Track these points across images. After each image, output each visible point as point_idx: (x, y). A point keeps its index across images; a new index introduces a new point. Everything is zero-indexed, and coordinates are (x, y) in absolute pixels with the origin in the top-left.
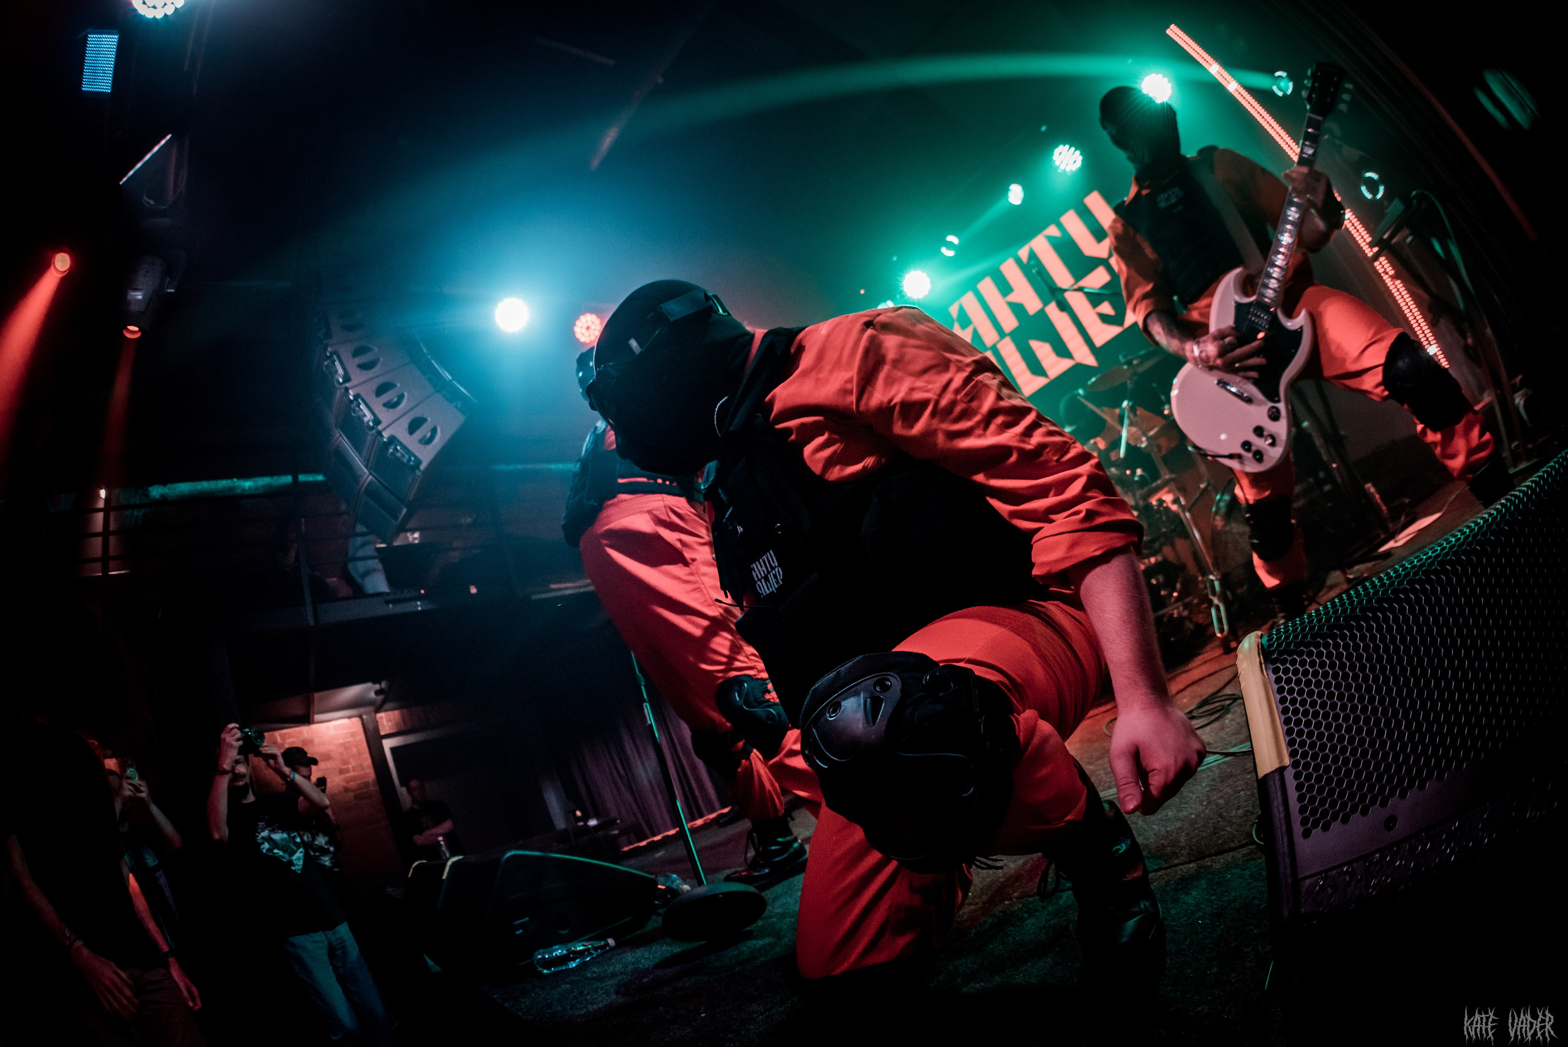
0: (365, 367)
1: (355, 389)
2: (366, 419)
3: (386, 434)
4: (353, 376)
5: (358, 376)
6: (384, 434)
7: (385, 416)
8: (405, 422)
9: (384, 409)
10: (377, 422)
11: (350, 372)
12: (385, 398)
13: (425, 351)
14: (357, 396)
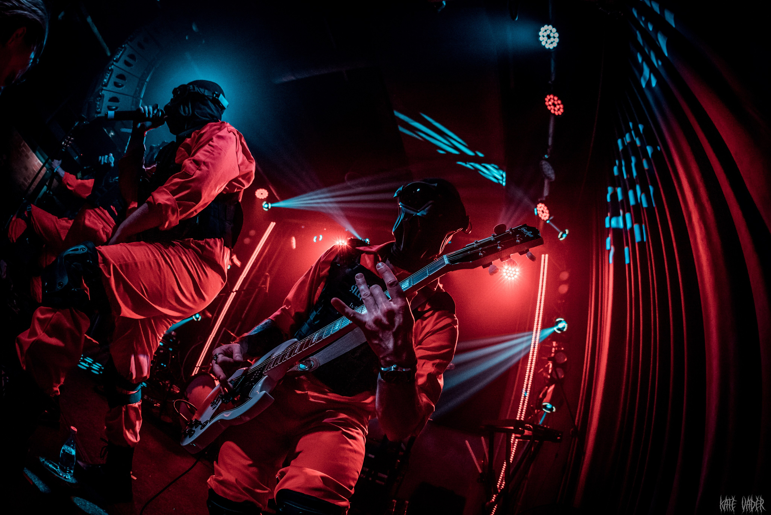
0: (126, 63)
1: (115, 67)
2: (105, 80)
3: (103, 92)
4: (119, 62)
5: (120, 64)
6: (103, 91)
7: (110, 86)
8: (112, 95)
9: (113, 84)
10: (106, 85)
11: (120, 60)
12: (118, 80)
13: (147, 80)
14: (112, 70)
